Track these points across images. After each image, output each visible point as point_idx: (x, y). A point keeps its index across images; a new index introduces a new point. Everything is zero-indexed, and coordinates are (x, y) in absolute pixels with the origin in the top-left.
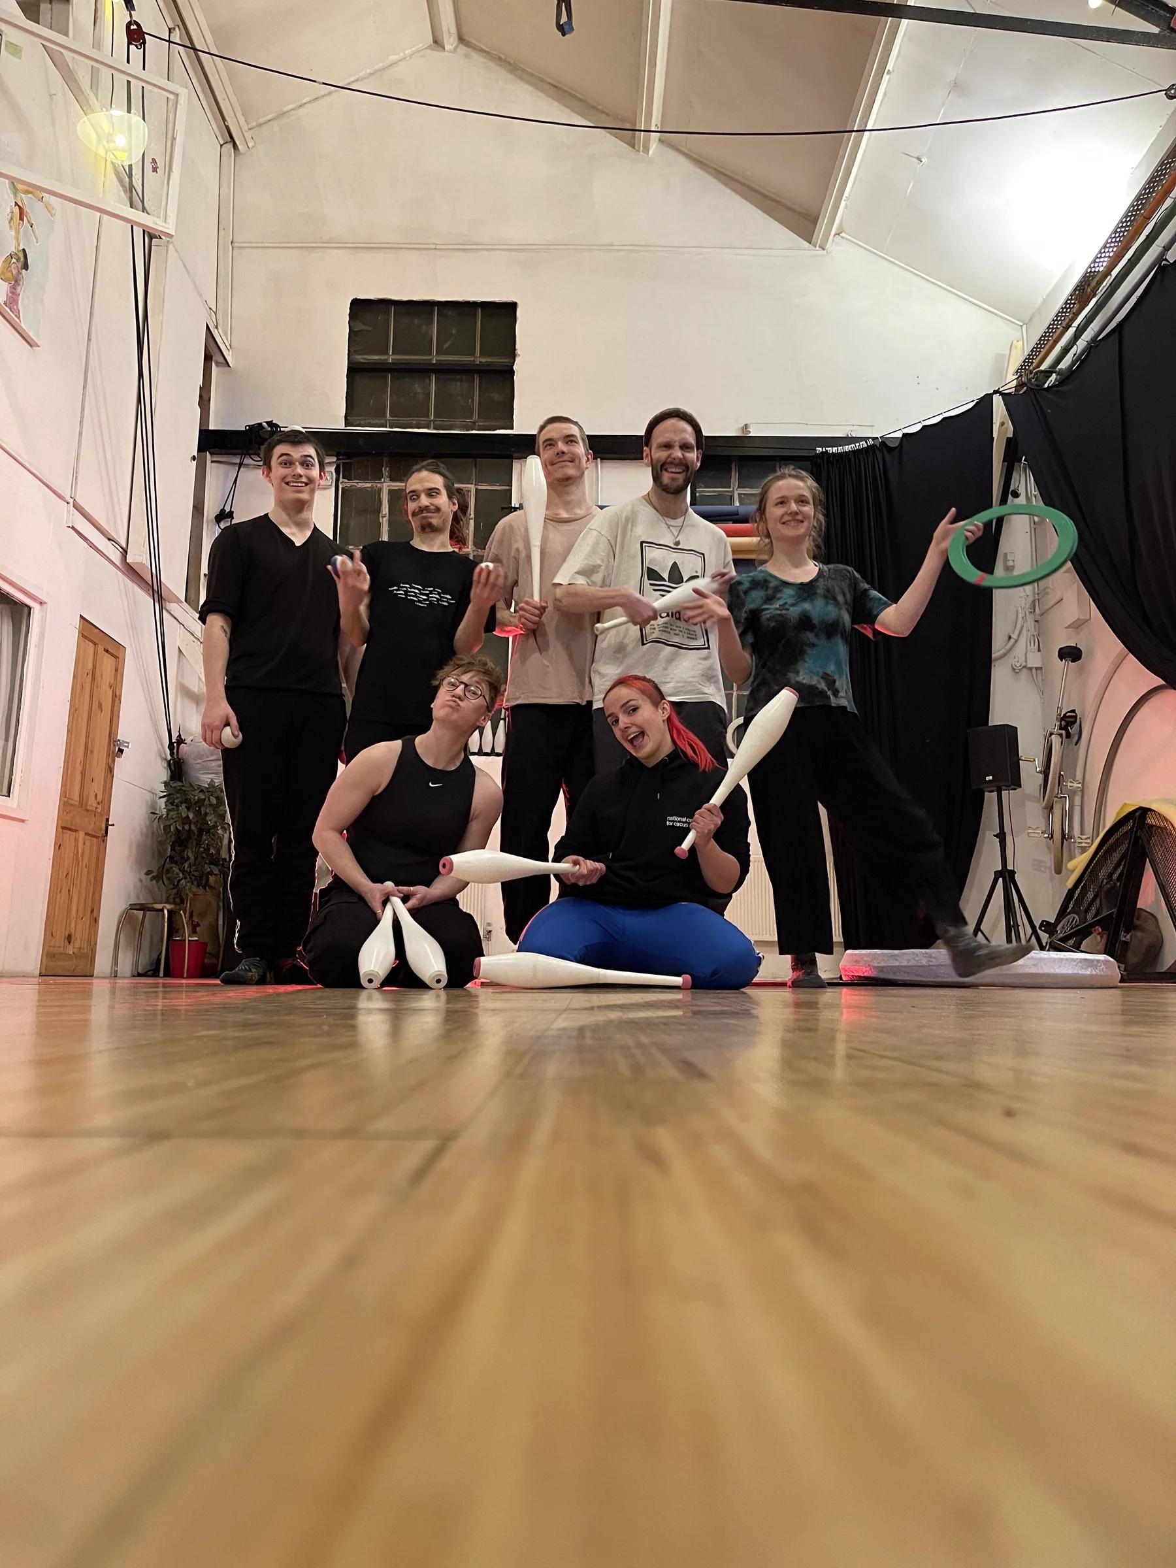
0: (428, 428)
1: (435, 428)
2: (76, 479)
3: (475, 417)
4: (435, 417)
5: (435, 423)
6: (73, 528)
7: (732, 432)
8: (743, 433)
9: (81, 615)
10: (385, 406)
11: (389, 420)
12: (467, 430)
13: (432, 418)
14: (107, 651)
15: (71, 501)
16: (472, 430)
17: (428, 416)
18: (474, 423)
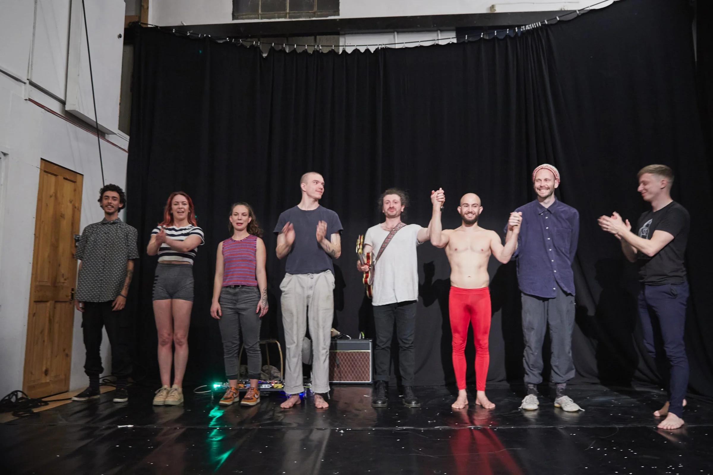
0: (285, 17)
1: (290, 18)
2: (32, 66)
3: (315, 9)
4: (290, 10)
5: (290, 14)
6: (30, 100)
7: (483, 10)
8: (491, 10)
9: (42, 159)
10: (258, 4)
11: (261, 14)
12: (310, 18)
13: (288, 11)
14: (65, 179)
15: (27, 82)
16: (313, 17)
17: (285, 10)
18: (314, 13)
